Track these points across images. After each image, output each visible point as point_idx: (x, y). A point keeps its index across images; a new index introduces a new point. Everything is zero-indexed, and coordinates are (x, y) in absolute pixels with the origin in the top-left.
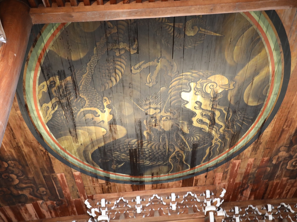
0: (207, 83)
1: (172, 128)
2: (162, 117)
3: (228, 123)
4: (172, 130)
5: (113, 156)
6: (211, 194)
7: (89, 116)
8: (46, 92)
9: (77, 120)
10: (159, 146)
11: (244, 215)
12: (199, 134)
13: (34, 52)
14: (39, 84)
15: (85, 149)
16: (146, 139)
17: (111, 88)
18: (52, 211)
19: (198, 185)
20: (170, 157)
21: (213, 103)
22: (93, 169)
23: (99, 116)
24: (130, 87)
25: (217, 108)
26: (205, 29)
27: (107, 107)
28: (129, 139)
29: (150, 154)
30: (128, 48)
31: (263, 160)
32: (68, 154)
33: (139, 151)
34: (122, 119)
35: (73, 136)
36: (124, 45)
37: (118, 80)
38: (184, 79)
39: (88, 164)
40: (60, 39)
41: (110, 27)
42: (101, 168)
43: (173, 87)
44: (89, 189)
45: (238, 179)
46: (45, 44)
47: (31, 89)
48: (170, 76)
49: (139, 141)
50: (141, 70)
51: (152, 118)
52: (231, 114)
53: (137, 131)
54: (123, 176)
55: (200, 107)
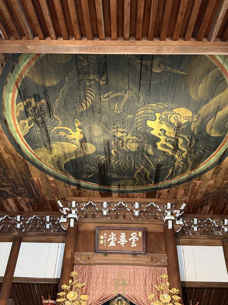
0: (171, 114)
1: (138, 150)
2: (129, 139)
3: (190, 150)
4: (137, 151)
5: (84, 167)
6: (172, 206)
7: (62, 134)
8: (23, 111)
9: (51, 136)
10: (125, 163)
11: (202, 226)
12: (163, 156)
13: (12, 77)
14: (17, 104)
15: (58, 159)
16: (114, 156)
17: (82, 112)
18: (30, 206)
19: (160, 198)
20: (136, 173)
21: (177, 132)
22: (66, 177)
23: (71, 134)
24: (99, 113)
25: (180, 136)
26: (171, 67)
27: (78, 128)
28: (99, 155)
29: (117, 169)
30: (97, 80)
31: (223, 182)
32: (44, 163)
33: (107, 166)
34: (92, 138)
35: (48, 149)
36: (93, 77)
37: (88, 106)
38: (150, 110)
39: (61, 172)
40: (35, 68)
41: (81, 60)
42: (72, 176)
43: (139, 115)
44: (62, 192)
45: (199, 197)
46: (21, 71)
47: (10, 108)
48: (137, 106)
49: (108, 158)
50: (109, 99)
51: (119, 139)
52: (194, 142)
53: (105, 150)
54: (93, 184)
55: (165, 135)
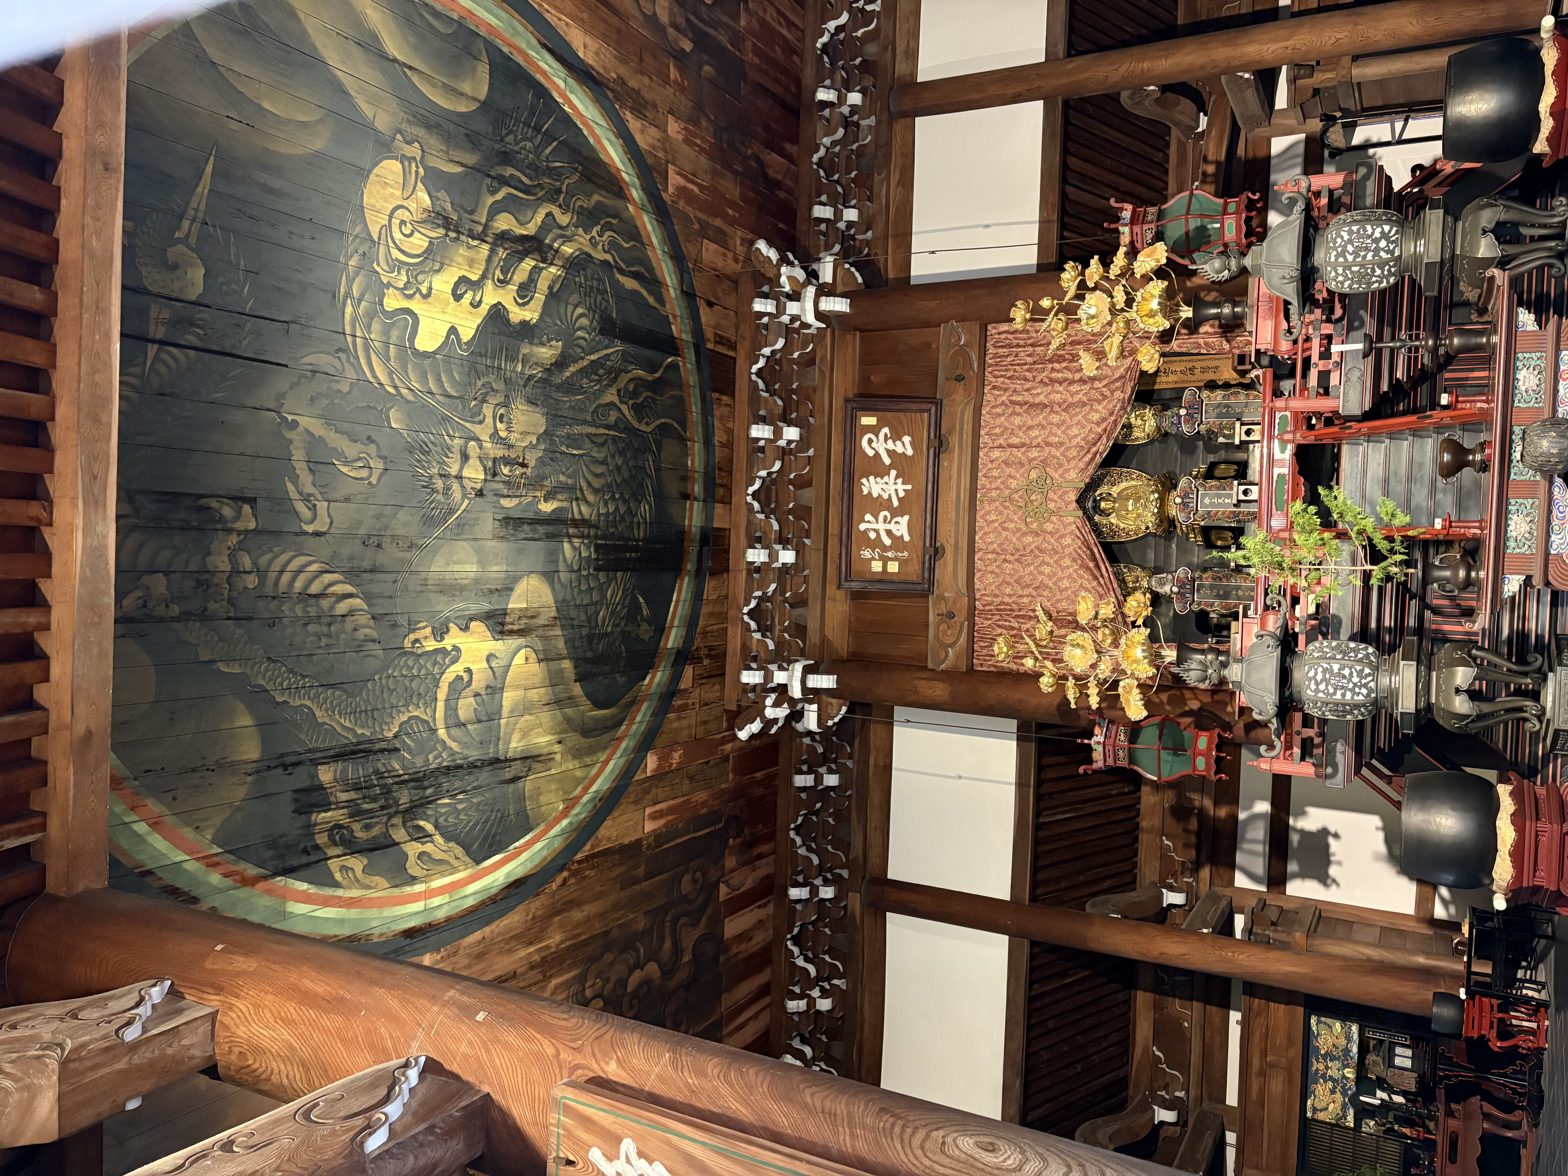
0: (391, 244)
1: (539, 402)
2: (495, 435)
3: (543, 189)
4: (543, 406)
5: (609, 629)
6: (766, 296)
7: (466, 707)
8: (365, 862)
9: (474, 754)
10: (596, 461)
11: (840, 189)
12: (567, 303)
13: (217, 902)
14: (337, 885)
15: (575, 731)
16: (565, 504)
17: (373, 618)
18: (756, 852)
19: (733, 339)
20: (636, 424)
21: (466, 232)
22: (645, 706)
23: (469, 671)
24: (379, 546)
25: (483, 221)
26: (182, 217)
27: (442, 639)
28: (562, 566)
29: (617, 496)
30: (233, 539)
31: (676, 82)
32: (585, 790)
33: (602, 537)
34: (488, 586)
35: (529, 770)
36: (220, 554)
37: (349, 588)
38: (369, 332)
39: (626, 723)
40: (175, 799)
41: (141, 602)
42: (644, 679)
43: (392, 380)
44: (705, 723)
45: (731, 188)
46: (188, 858)
47: (353, 913)
48: (351, 384)
49: (571, 531)
50: (319, 496)
51: (495, 474)
52: (509, 171)
53: (536, 536)
54: (677, 601)
55: (477, 285)
